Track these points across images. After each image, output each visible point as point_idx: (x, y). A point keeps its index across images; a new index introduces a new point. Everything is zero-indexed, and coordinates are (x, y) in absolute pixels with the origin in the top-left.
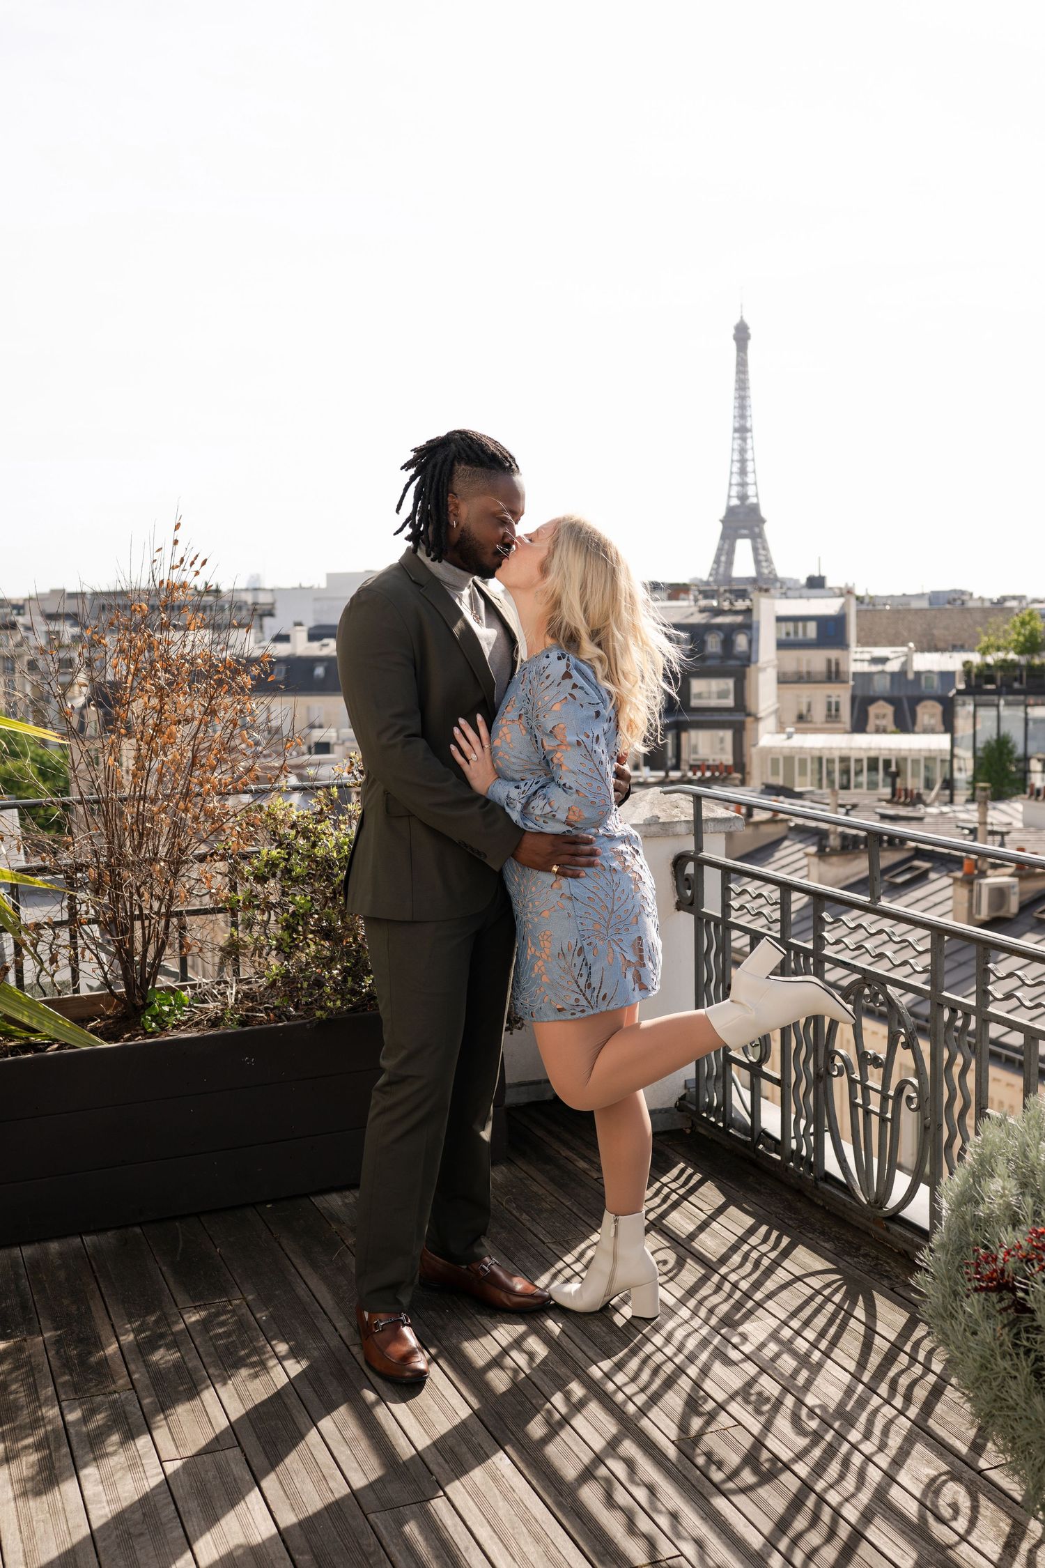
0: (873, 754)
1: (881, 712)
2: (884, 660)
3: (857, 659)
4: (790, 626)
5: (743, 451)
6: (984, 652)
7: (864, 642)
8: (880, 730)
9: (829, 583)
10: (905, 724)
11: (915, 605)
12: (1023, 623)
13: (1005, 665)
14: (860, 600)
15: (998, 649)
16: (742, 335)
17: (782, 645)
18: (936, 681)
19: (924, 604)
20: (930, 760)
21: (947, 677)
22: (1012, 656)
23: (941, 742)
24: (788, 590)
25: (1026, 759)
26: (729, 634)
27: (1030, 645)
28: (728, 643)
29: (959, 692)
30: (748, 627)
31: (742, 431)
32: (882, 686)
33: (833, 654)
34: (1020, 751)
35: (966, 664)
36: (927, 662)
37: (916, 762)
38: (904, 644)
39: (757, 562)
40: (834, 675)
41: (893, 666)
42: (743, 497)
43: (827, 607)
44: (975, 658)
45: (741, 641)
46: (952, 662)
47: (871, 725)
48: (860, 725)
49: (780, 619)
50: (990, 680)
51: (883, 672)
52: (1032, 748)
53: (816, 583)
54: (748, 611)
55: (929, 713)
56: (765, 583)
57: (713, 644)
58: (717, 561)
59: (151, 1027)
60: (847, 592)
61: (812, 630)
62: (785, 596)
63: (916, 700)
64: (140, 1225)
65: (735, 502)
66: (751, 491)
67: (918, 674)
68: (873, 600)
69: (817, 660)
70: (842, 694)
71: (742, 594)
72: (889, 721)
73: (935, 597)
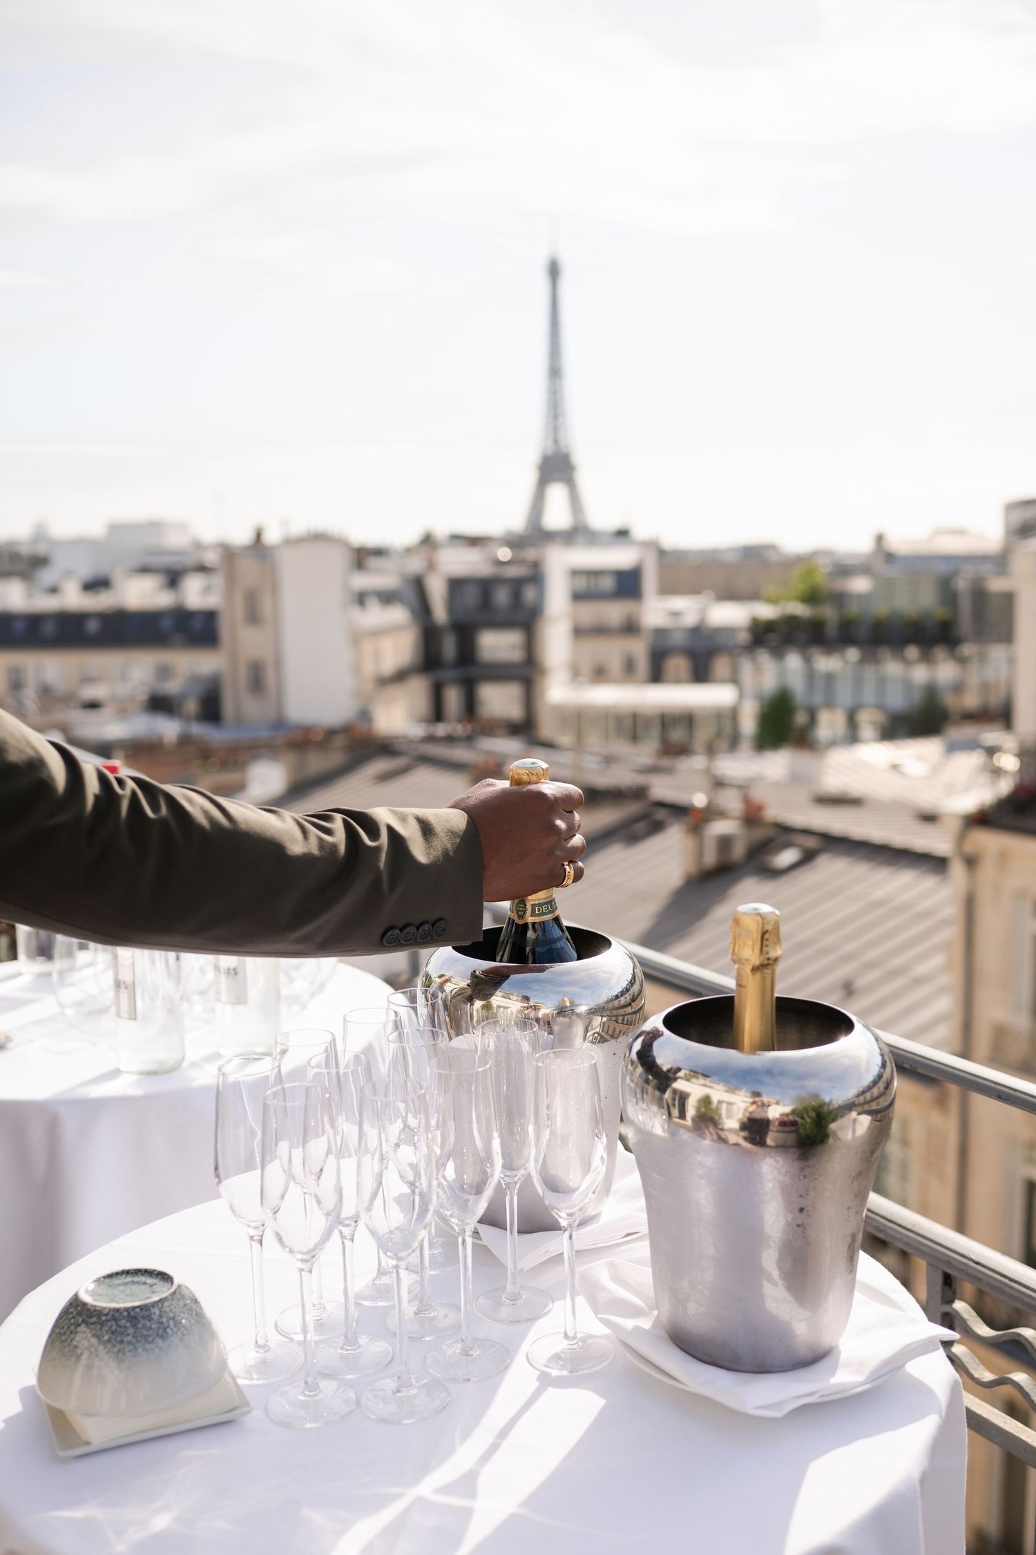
1: (678, 664)
2: (678, 613)
3: (654, 612)
4: (588, 580)
6: (775, 603)
7: (661, 592)
8: (677, 681)
9: (634, 535)
10: (701, 674)
11: (725, 559)
13: (791, 618)
14: (661, 551)
16: (554, 271)
17: (578, 597)
19: (734, 559)
22: (799, 609)
23: (728, 694)
26: (517, 585)
27: (812, 597)
28: (517, 596)
29: (743, 646)
30: (536, 577)
31: (555, 372)
32: (678, 639)
33: (628, 606)
34: (804, 704)
35: (753, 616)
36: (723, 614)
38: (700, 593)
40: (630, 628)
41: (690, 620)
42: (556, 441)
43: (621, 558)
44: (766, 611)
45: (529, 594)
46: (741, 615)
48: (656, 676)
49: (575, 573)
51: (679, 627)
53: (622, 534)
54: (536, 564)
55: (723, 666)
56: (578, 534)
57: (502, 597)
60: (650, 544)
61: (608, 583)
63: (712, 653)
66: (563, 437)
67: (711, 627)
68: (676, 554)
69: (614, 612)
70: (639, 648)
72: (686, 672)
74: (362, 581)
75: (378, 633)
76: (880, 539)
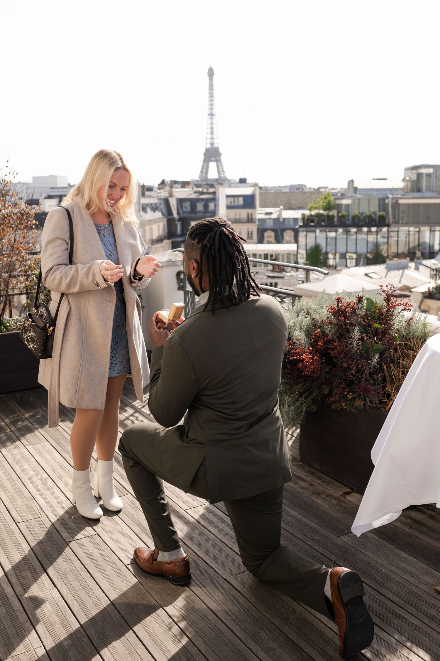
0: (266, 252)
1: (269, 235)
2: (270, 214)
3: (260, 213)
4: (232, 199)
5: (212, 124)
6: (310, 210)
7: (263, 206)
8: (269, 243)
9: (248, 181)
10: (279, 240)
11: (284, 190)
12: (325, 198)
13: (319, 215)
14: (260, 188)
15: (316, 208)
16: (211, 73)
17: (229, 207)
18: (292, 223)
19: (287, 190)
20: (289, 254)
21: (296, 220)
22: (321, 211)
23: (293, 247)
24: (230, 184)
25: (327, 253)
26: (206, 202)
27: (328, 207)
28: (206, 206)
29: (300, 226)
30: (214, 200)
31: (212, 115)
32: (269, 224)
33: (250, 211)
34: (324, 250)
35: (303, 215)
36: (288, 214)
37: (283, 255)
38: (279, 207)
39: (219, 172)
40: (250, 220)
41: (274, 216)
42: (212, 144)
43: (247, 191)
44: (307, 213)
45: (211, 206)
46: (297, 214)
47: (266, 239)
48: (261, 241)
49: (228, 196)
50: (312, 221)
51: (270, 219)
52: (329, 250)
53: (243, 181)
54: (214, 193)
55: (289, 235)
56: (221, 181)
57: (200, 207)
58: (202, 172)
59: (4, 330)
60: (255, 185)
61: (241, 201)
62: (230, 186)
63: (284, 230)
64: (4, 394)
65: (209, 146)
66: (215, 141)
67: (284, 219)
68: (266, 188)
69: (243, 213)
70: (253, 228)
71: (212, 186)
72: (273, 239)
73: (292, 187)
74: (144, 201)
75: (151, 222)
76: (351, 182)
